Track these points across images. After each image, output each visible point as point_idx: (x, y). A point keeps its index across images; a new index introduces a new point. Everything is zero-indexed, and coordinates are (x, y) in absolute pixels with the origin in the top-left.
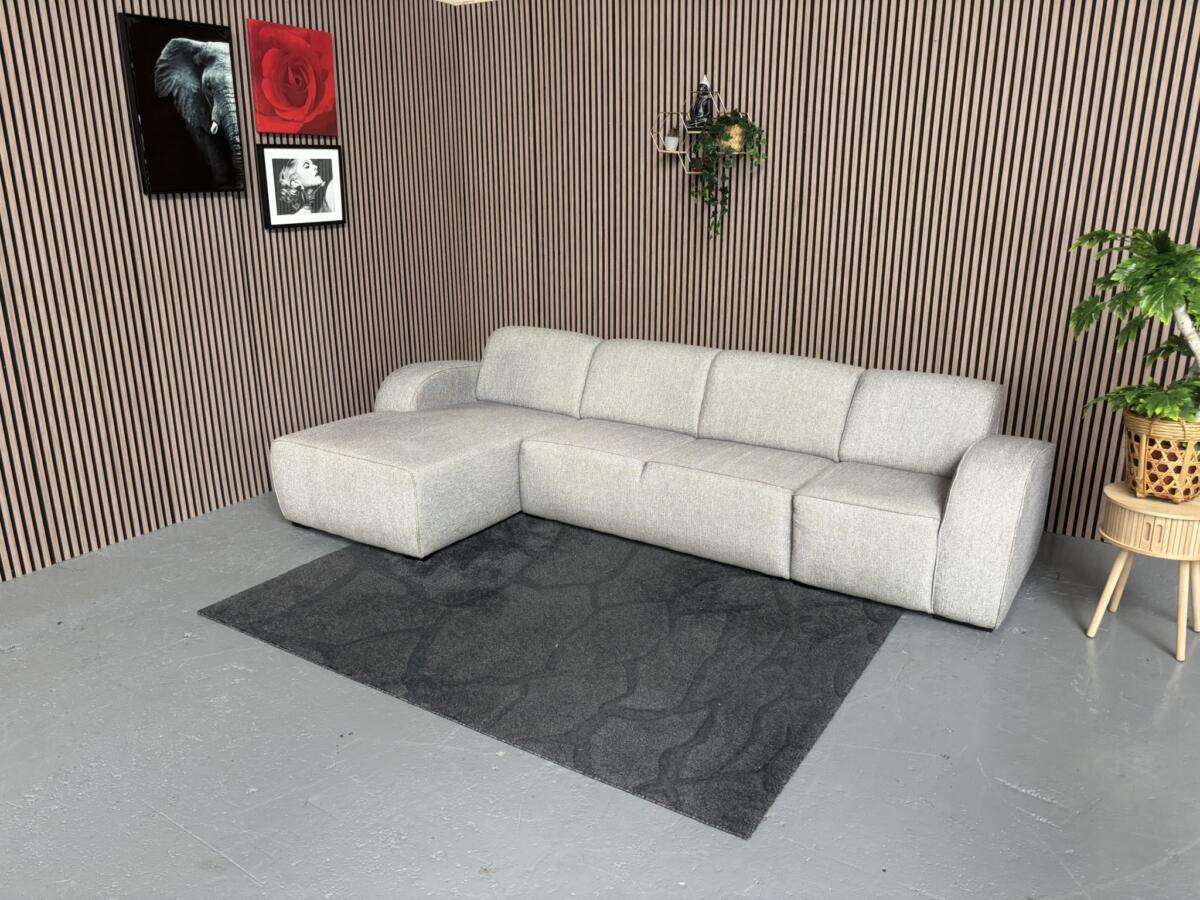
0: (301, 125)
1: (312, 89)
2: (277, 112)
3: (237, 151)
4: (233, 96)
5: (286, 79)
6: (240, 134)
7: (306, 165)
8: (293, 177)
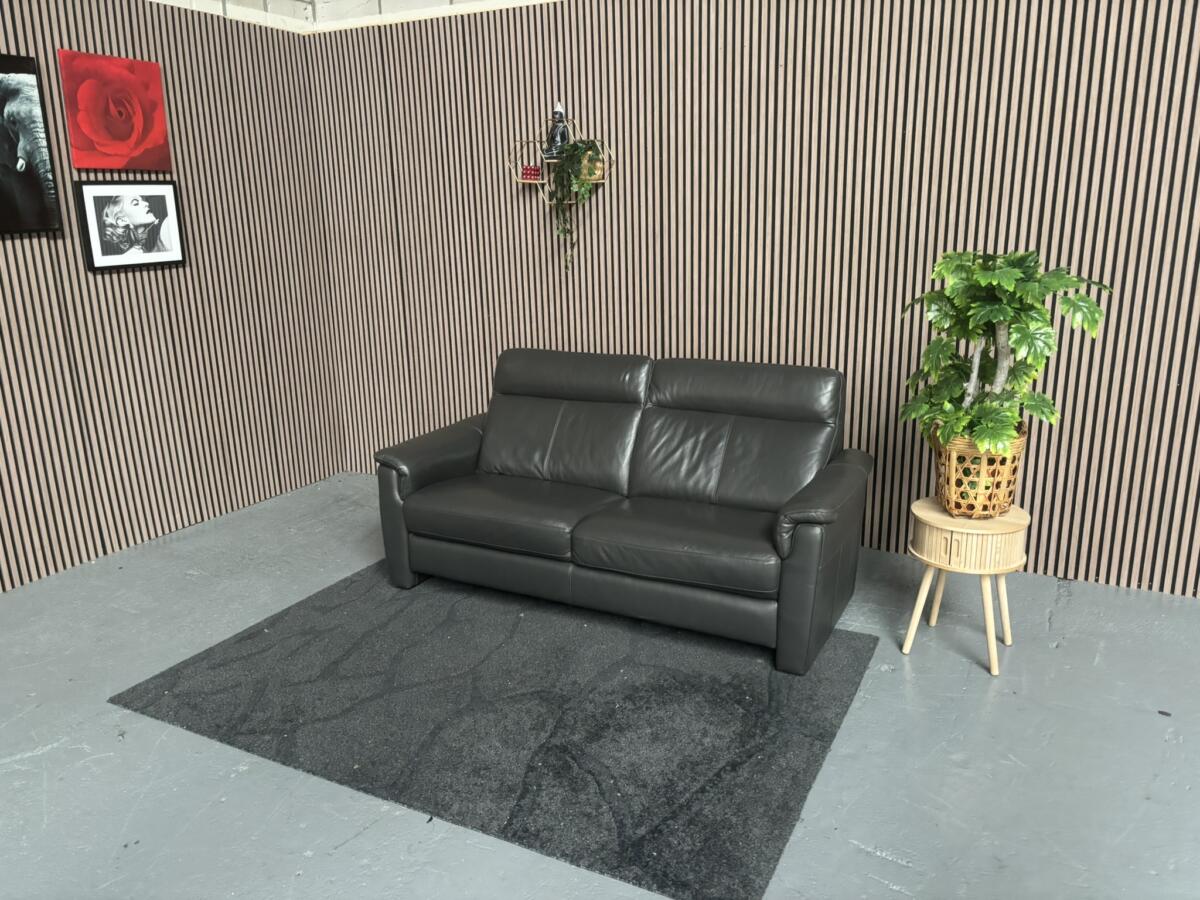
0: (126, 160)
1: (138, 121)
2: (97, 146)
3: (51, 189)
4: (43, 130)
5: (107, 111)
6: (53, 170)
7: (135, 202)
8: (119, 215)
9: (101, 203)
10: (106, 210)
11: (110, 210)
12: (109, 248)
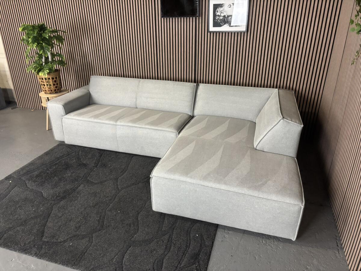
7: (230, 6)
8: (222, 11)
9: (216, 6)
10: (218, 10)
11: (219, 9)
12: (216, 24)
